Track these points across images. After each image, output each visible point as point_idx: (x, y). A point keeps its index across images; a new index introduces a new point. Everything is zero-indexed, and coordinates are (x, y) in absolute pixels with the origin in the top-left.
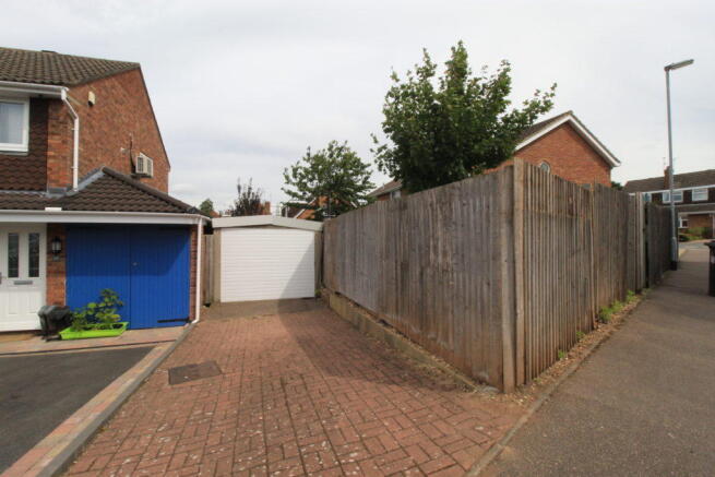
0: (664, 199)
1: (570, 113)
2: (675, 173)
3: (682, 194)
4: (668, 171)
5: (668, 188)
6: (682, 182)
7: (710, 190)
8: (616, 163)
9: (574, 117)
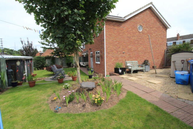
0: (177, 43)
1: (151, 3)
2: (180, 36)
3: (182, 42)
4: (178, 35)
5: (178, 40)
6: (182, 38)
7: (191, 40)
8: (169, 27)
9: (153, 5)
